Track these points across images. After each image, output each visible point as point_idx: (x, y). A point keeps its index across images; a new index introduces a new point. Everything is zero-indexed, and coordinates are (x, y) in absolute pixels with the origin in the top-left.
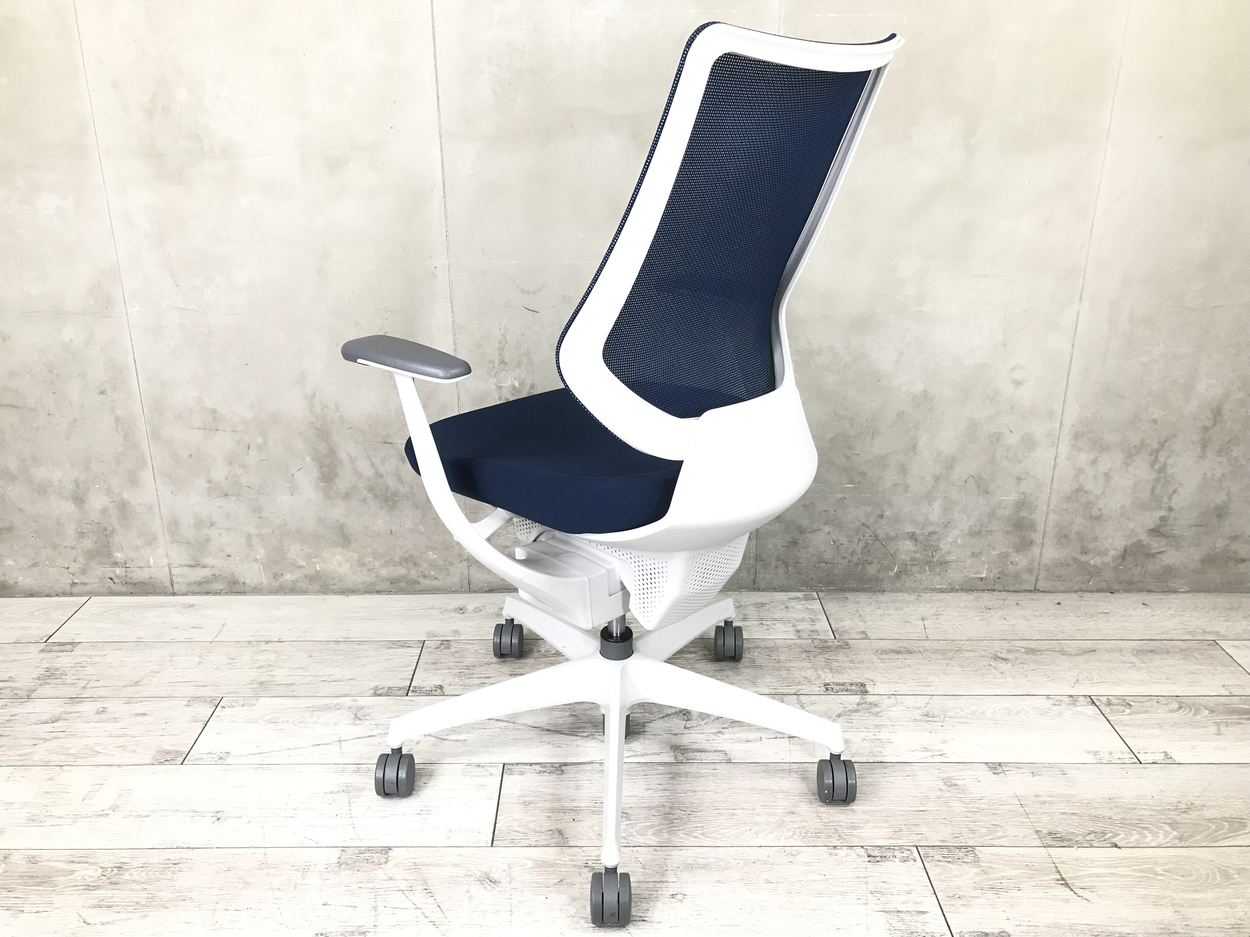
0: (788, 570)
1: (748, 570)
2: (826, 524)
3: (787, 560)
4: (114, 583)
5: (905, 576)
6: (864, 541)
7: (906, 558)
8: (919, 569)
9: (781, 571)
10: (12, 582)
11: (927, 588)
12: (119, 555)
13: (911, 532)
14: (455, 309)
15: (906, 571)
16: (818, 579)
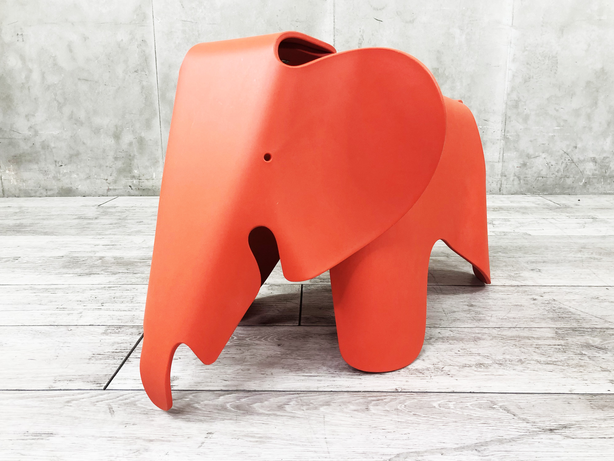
0: (520, 182)
1: (497, 182)
2: (543, 153)
3: (519, 176)
4: (132, 189)
5: (589, 185)
6: (565, 163)
7: (590, 174)
8: (597, 181)
9: (516, 182)
10: (74, 188)
11: (602, 193)
12: (136, 171)
13: (593, 157)
14: (336, 20)
15: (589, 182)
16: (537, 188)
